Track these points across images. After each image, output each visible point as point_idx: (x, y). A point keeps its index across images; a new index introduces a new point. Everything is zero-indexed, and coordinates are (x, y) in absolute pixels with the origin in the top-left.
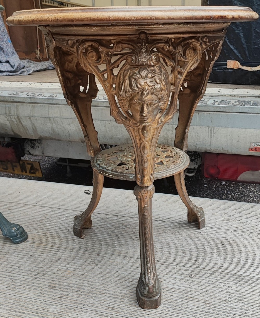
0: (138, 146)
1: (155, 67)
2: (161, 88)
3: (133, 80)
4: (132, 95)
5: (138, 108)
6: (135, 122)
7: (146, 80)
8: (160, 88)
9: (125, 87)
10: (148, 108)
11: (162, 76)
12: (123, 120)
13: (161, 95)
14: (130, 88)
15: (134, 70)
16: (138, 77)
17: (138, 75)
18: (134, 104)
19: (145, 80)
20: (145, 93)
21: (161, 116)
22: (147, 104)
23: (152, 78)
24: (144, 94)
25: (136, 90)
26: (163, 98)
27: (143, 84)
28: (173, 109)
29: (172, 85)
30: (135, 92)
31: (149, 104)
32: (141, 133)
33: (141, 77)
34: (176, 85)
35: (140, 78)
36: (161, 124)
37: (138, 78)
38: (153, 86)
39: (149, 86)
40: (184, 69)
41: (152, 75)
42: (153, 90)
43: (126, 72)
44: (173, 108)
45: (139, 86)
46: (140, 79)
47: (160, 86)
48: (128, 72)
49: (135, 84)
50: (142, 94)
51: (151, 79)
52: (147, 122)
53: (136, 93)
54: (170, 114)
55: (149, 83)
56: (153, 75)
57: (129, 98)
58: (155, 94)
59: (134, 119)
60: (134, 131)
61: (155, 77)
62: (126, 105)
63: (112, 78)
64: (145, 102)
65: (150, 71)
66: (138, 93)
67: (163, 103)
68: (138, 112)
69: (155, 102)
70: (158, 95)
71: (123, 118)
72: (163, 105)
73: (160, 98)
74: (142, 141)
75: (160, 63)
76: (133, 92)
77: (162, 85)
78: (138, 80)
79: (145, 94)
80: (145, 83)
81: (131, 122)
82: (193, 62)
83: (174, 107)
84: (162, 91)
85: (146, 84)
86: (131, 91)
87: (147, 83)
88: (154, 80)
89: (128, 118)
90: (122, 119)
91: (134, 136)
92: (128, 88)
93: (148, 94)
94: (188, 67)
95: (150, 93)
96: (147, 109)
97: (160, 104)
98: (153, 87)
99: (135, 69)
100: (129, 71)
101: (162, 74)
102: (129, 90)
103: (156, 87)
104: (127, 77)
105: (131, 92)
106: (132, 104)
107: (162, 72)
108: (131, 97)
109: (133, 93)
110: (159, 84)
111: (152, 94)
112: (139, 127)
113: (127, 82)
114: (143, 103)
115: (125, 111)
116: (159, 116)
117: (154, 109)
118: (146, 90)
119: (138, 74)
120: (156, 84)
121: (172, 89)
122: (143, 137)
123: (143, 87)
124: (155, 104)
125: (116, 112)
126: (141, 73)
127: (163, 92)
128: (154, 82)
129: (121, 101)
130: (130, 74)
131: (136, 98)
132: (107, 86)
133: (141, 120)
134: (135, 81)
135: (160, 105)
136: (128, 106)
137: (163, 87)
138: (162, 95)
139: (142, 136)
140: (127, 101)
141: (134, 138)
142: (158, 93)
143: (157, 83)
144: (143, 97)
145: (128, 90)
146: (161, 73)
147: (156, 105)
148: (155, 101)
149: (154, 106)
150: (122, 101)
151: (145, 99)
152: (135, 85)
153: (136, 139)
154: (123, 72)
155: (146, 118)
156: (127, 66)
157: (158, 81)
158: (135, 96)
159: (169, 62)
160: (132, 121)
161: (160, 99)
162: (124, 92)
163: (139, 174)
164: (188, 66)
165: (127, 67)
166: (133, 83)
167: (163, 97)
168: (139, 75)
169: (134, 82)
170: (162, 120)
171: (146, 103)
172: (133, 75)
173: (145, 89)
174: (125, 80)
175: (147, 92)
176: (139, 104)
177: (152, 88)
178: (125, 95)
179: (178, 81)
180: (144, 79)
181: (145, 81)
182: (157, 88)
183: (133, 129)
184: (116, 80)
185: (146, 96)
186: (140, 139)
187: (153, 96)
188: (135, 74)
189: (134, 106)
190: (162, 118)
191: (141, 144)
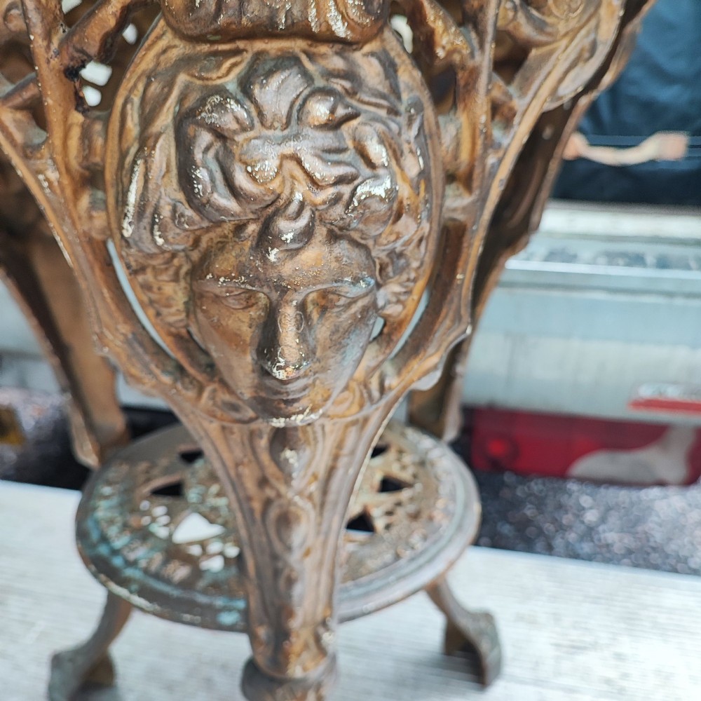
0: (252, 511)
1: (357, 56)
2: (392, 194)
3: (205, 138)
4: (196, 242)
5: (244, 323)
6: (227, 397)
7: (296, 137)
8: (391, 200)
9: (151, 186)
10: (310, 327)
11: (402, 120)
12: (160, 382)
13: (390, 246)
14: (180, 196)
15: (214, 75)
16: (237, 120)
17: (233, 105)
18: (217, 299)
19: (285, 139)
20: (288, 229)
21: (382, 362)
22: (302, 307)
23: (333, 125)
24: (276, 240)
25: (220, 210)
26: (402, 261)
27: (271, 165)
28: (448, 322)
29: (454, 186)
30: (219, 224)
31: (315, 303)
32: (265, 458)
33: (261, 114)
34: (476, 183)
35: (252, 127)
36: (383, 402)
37: (234, 126)
38: (340, 180)
39: (314, 183)
40: (523, 90)
41: (333, 111)
42: (339, 210)
43: (155, 88)
44: (451, 314)
45: (241, 179)
46: (251, 134)
47: (387, 184)
48: (170, 85)
49: (215, 167)
50: (267, 237)
51: (331, 134)
52: (302, 412)
53: (228, 228)
54: (431, 350)
55: (311, 163)
56: (341, 112)
57: (187, 257)
58: (356, 236)
59: (224, 384)
60: (226, 439)
61: (354, 123)
62: (169, 298)
63: (76, 133)
64: (284, 291)
65: (320, 83)
66: (240, 228)
67: (397, 289)
68: (244, 352)
69: (354, 291)
70: (370, 243)
71: (164, 371)
72: (398, 302)
73: (386, 260)
74: (269, 493)
75: (387, 34)
76: (205, 224)
77: (400, 181)
78: (240, 138)
79: (289, 236)
80: (284, 157)
81: (206, 394)
82: (572, 53)
83: (454, 306)
84: (398, 216)
85: (290, 166)
86: (189, 212)
87: (299, 162)
88: (350, 144)
89: (191, 370)
90: (155, 376)
91: (230, 464)
92: (169, 194)
93: (306, 235)
94: (546, 78)
95: (320, 232)
96: (302, 337)
97: (382, 296)
98: (346, 190)
99: (219, 66)
100: (182, 78)
101: (402, 108)
102: (174, 210)
103: (359, 191)
104: (165, 119)
105: (190, 222)
106: (201, 296)
107: (399, 98)
108: (195, 255)
109: (208, 230)
110: (381, 172)
111: (334, 237)
112: (254, 426)
113: (164, 153)
114: (275, 295)
115: (170, 334)
116: (373, 364)
117: (348, 332)
118: (293, 208)
119: (240, 96)
120: (366, 171)
121: (454, 210)
122: (278, 473)
123: (275, 185)
124: (354, 301)
125: (122, 337)
126: (256, 91)
127: (407, 226)
128: (349, 156)
129: (140, 278)
130: (181, 100)
131: (225, 262)
132: (47, 179)
133: (263, 394)
134: (218, 145)
135: (381, 303)
136: (181, 307)
137: (405, 191)
138: (400, 242)
139: (271, 469)
140: (177, 273)
141: (232, 473)
142: (374, 230)
143: (371, 164)
144: (273, 255)
145: (166, 212)
146: (393, 98)
147: (356, 308)
148: (356, 281)
149: (345, 316)
150: (149, 276)
151: (287, 269)
152: (218, 176)
153: (239, 476)
154: (141, 87)
155: (291, 387)
156: (162, 44)
157: (377, 152)
158: (222, 246)
159: (446, 29)
160: (214, 391)
161: (381, 270)
162: (146, 221)
163: (261, 624)
164: (549, 73)
165: (164, 51)
166: (198, 156)
167: (401, 255)
168: (248, 104)
169: (207, 149)
170: (387, 383)
171: (297, 298)
172: (203, 101)
173: (289, 202)
174: (151, 142)
175: (303, 222)
176: (249, 300)
177: (336, 199)
178: (154, 242)
179: (491, 160)
180: (278, 133)
181: (288, 148)
182: (371, 196)
183: (223, 428)
184: (99, 142)
185: (294, 253)
186: (263, 482)
187: (342, 248)
188: (217, 99)
189: (214, 310)
190: (389, 369)
191: (268, 503)
